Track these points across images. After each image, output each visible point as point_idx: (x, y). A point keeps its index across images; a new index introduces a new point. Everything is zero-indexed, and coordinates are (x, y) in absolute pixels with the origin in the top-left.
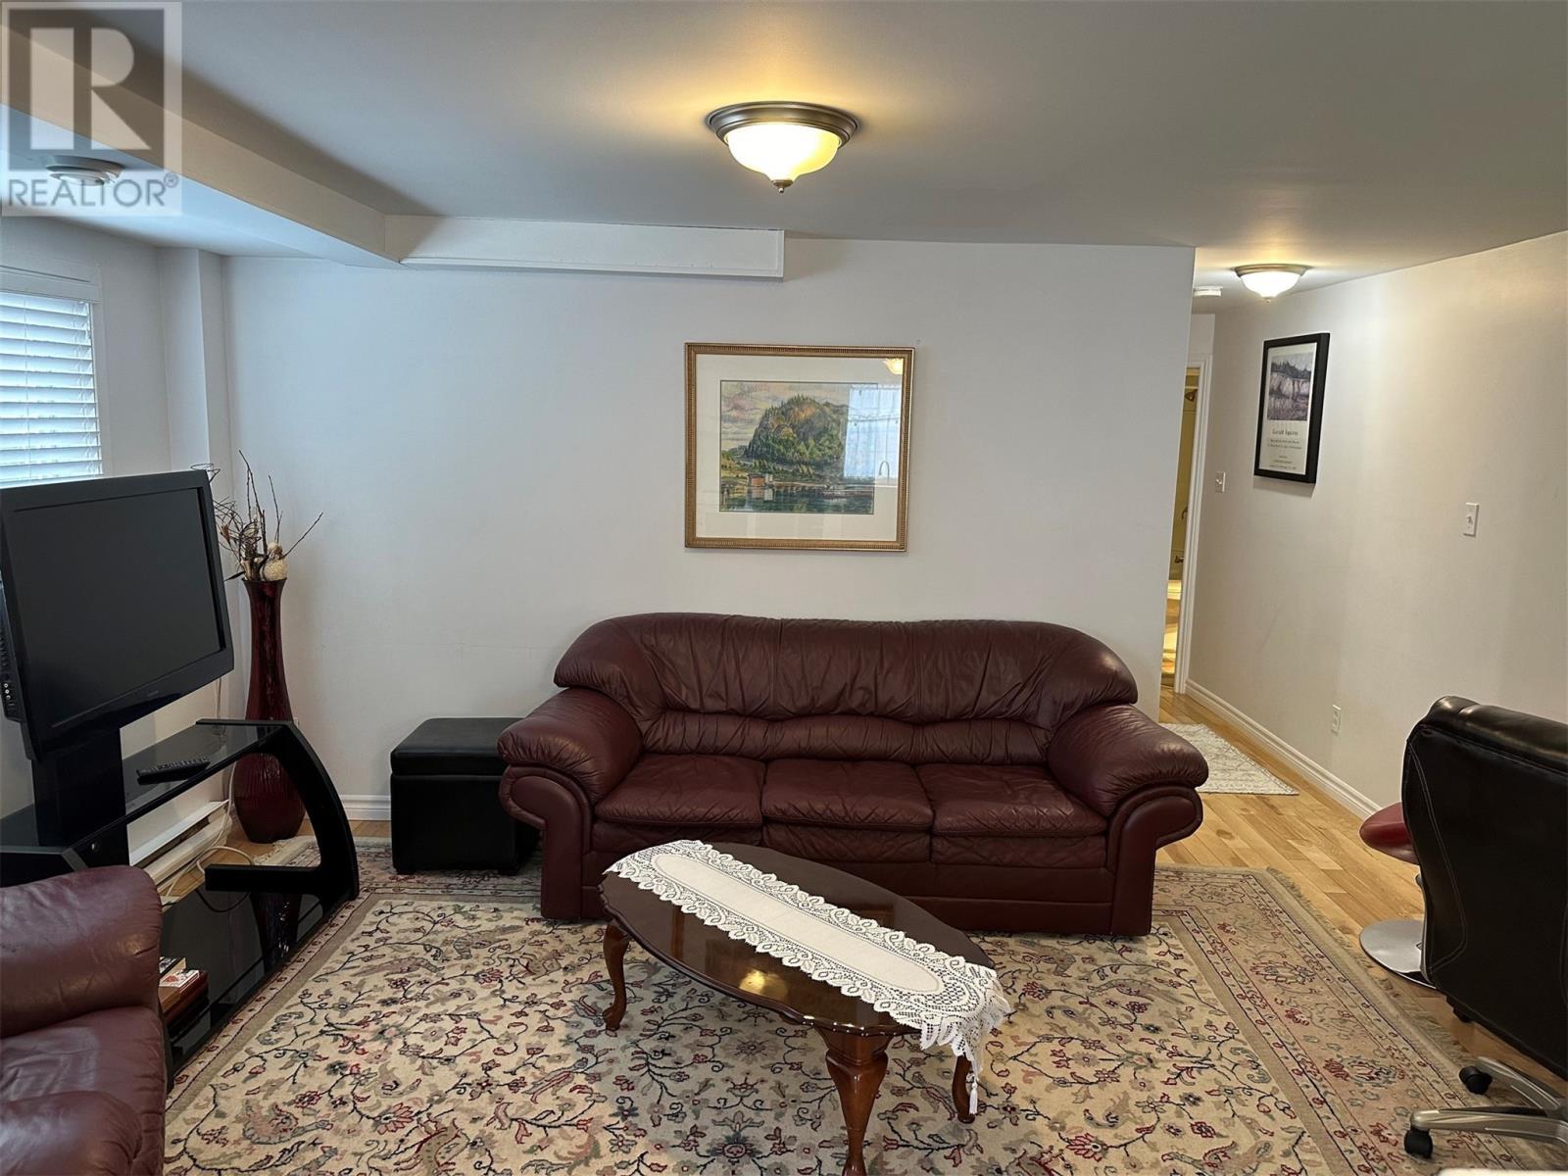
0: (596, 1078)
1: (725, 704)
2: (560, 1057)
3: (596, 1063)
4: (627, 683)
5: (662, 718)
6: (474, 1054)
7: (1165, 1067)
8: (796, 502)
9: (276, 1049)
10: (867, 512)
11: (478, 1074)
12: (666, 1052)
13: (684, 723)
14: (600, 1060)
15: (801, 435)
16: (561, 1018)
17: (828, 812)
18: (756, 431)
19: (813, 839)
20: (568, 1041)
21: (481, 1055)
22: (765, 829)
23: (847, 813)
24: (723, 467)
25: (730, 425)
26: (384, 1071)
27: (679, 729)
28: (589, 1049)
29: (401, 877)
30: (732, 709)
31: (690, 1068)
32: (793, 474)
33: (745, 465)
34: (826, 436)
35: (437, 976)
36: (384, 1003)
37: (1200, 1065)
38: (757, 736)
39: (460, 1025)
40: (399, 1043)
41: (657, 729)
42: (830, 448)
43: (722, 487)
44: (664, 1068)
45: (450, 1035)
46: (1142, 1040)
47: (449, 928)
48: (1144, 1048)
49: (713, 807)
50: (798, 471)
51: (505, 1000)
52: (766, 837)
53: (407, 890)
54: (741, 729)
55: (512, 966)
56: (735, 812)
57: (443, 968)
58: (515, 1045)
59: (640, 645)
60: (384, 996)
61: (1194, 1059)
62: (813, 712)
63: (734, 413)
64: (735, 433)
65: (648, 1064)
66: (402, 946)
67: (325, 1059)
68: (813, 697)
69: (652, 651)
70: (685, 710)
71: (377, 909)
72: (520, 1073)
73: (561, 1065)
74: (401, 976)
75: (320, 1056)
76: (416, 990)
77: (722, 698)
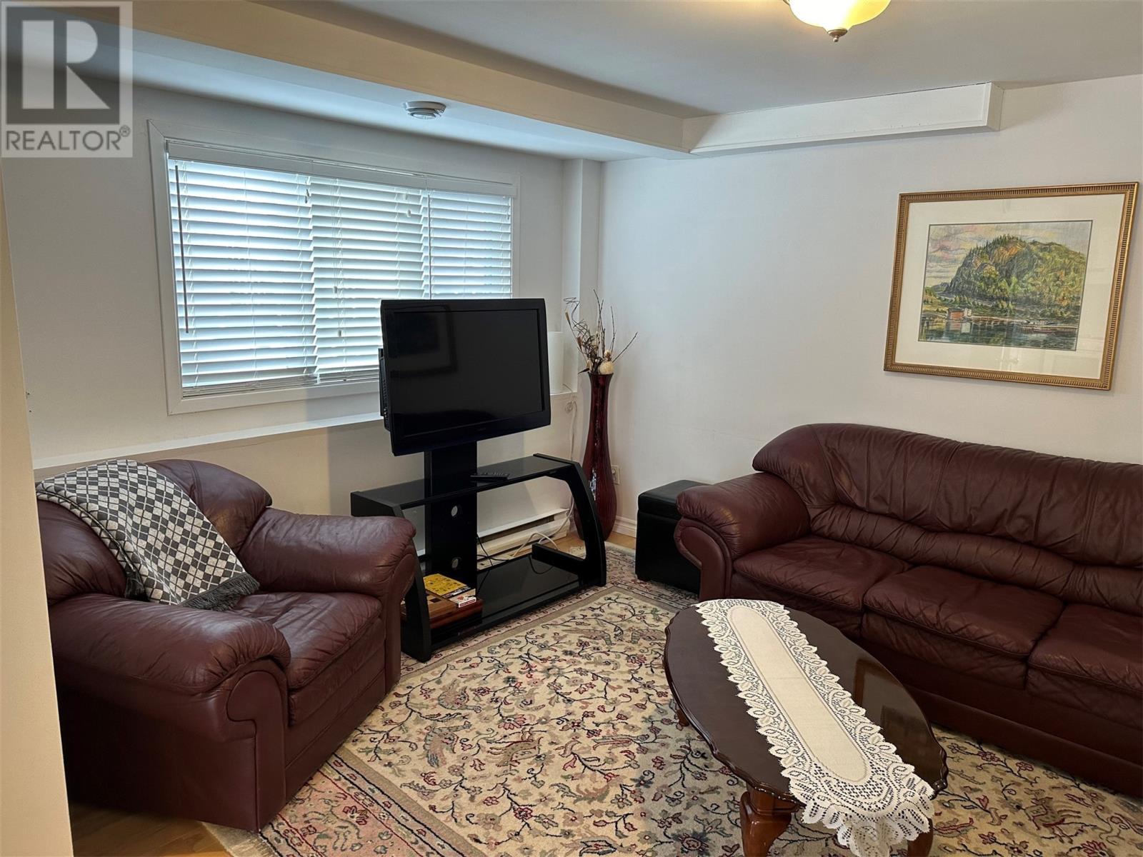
0: (643, 751)
1: (888, 508)
2: (633, 727)
3: (653, 742)
4: (804, 476)
5: (832, 508)
6: (586, 703)
8: (992, 335)
9: (492, 658)
10: (1069, 349)
11: (578, 717)
12: (706, 755)
13: (849, 517)
14: (656, 741)
15: (1004, 273)
16: (656, 704)
17: (921, 616)
18: (959, 269)
19: (908, 637)
20: (649, 720)
21: (590, 705)
22: (865, 615)
23: (938, 621)
24: (925, 302)
25: (935, 264)
26: (531, 692)
27: (844, 520)
28: (655, 730)
29: (638, 581)
30: (894, 514)
31: (712, 774)
32: (993, 309)
33: (945, 300)
34: (1030, 274)
35: (607, 648)
36: (566, 653)
38: (910, 539)
39: (594, 683)
40: (552, 679)
41: (825, 516)
42: (1033, 285)
43: (923, 320)
44: (695, 765)
45: (584, 686)
47: (639, 621)
49: (820, 585)
50: (997, 306)
51: (633, 677)
52: (864, 622)
53: (635, 590)
54: (897, 531)
55: (656, 658)
56: (838, 594)
57: (615, 644)
58: (614, 708)
59: (824, 447)
60: (568, 648)
62: (968, 530)
63: (939, 254)
64: (939, 271)
65: (686, 757)
66: (604, 622)
67: (510, 672)
68: (971, 516)
69: (833, 454)
70: (851, 506)
71: (609, 596)
72: (601, 727)
73: (628, 733)
74: (588, 640)
75: (508, 670)
76: (589, 651)
77: (886, 502)
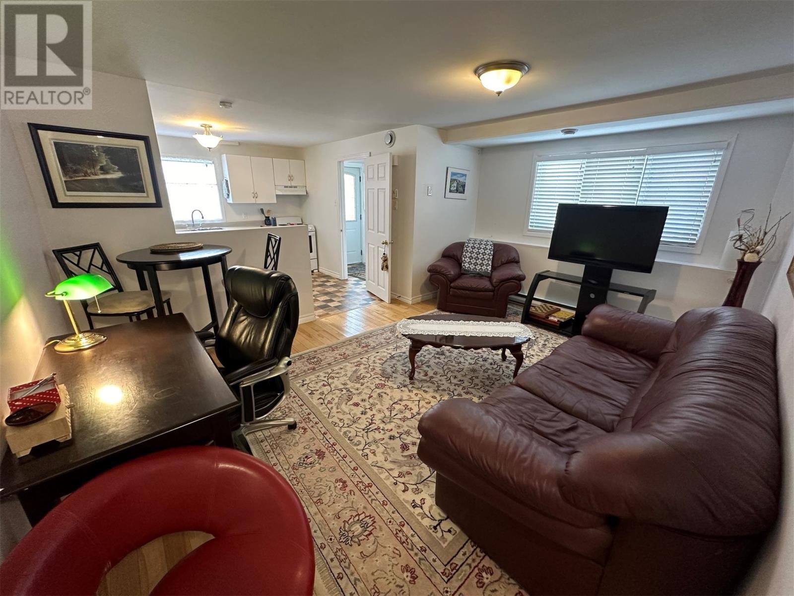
7: (377, 421)
37: (368, 428)
46: (392, 430)
48: (388, 427)
61: (371, 430)
